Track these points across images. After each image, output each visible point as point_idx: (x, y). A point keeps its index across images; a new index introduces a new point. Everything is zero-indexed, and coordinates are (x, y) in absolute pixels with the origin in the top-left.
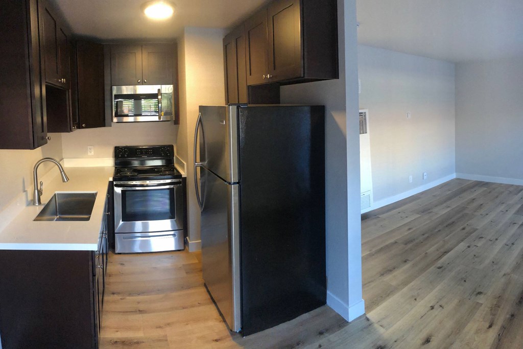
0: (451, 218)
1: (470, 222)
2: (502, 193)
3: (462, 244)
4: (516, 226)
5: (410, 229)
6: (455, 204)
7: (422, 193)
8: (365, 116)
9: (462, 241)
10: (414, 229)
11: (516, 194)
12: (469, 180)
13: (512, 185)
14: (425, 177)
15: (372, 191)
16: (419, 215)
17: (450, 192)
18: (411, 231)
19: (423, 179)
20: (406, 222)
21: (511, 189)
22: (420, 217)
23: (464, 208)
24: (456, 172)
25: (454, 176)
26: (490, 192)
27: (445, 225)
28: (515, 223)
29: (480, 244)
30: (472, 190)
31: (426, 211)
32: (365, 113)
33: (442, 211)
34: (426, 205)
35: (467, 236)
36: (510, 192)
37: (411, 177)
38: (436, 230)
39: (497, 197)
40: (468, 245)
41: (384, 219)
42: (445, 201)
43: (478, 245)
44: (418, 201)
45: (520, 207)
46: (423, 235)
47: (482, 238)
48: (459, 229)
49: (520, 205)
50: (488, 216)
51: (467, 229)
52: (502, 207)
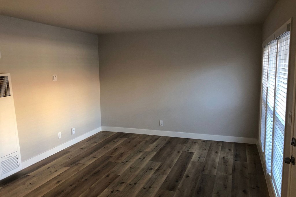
0: (97, 167)
1: (113, 169)
2: (140, 142)
3: (106, 190)
4: (153, 172)
5: (58, 182)
6: (101, 154)
7: (71, 147)
8: (7, 80)
9: (106, 187)
10: (63, 181)
11: (152, 143)
12: (113, 132)
13: (149, 135)
14: (74, 132)
15: (19, 151)
16: (69, 168)
17: (96, 144)
18: (60, 184)
19: (72, 134)
20: (55, 176)
21: (147, 139)
22: (69, 169)
23: (108, 157)
24: (102, 125)
25: (100, 129)
26: (129, 142)
27: (92, 173)
28: (152, 169)
29: (121, 189)
30: (115, 141)
31: (74, 163)
32: (7, 77)
33: (89, 162)
34: (75, 158)
35: (111, 183)
36: (147, 142)
37: (60, 133)
38: (83, 180)
39: (136, 146)
40: (112, 190)
41: (34, 176)
42: (91, 153)
43: (120, 190)
44: (67, 155)
45: (155, 155)
46: (71, 185)
47: (123, 183)
48: (104, 177)
49: (155, 153)
50: (127, 163)
51: (111, 176)
52: (140, 155)
